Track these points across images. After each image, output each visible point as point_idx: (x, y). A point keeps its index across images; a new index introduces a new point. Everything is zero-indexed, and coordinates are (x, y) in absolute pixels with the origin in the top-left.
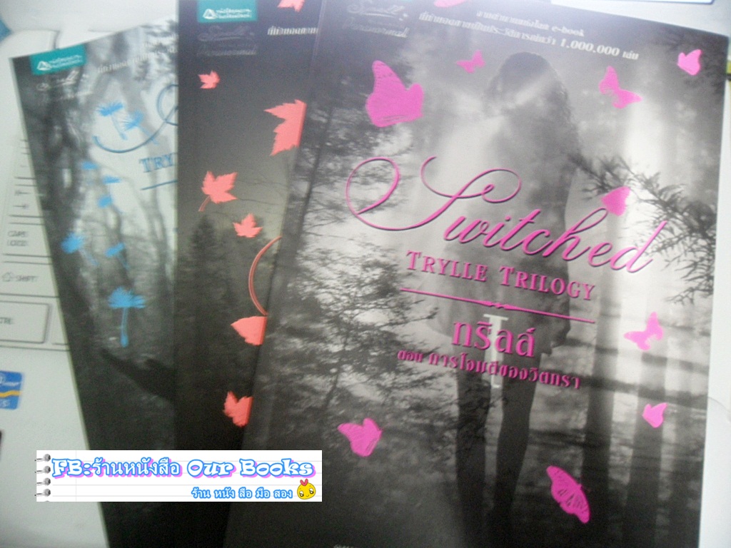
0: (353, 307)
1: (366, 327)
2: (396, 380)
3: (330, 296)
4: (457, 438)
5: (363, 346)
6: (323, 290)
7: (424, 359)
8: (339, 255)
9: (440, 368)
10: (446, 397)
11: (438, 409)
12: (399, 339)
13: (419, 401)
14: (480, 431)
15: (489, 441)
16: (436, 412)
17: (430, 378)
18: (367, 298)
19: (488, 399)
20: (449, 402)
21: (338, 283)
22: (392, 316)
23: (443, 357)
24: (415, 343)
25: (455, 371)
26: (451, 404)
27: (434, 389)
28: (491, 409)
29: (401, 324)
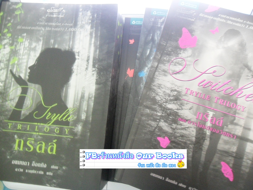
0: (166, 102)
1: (169, 109)
2: (177, 127)
3: (160, 98)
4: (193, 148)
5: (168, 115)
6: (158, 96)
7: (186, 122)
8: (164, 86)
9: (191, 125)
10: (192, 135)
11: (189, 137)
12: (179, 114)
13: (183, 134)
14: (201, 147)
15: (204, 150)
16: (188, 138)
17: (187, 128)
18: (171, 100)
19: (205, 137)
20: (192, 136)
21: (163, 95)
22: (178, 107)
23: (192, 122)
24: (184, 116)
25: (196, 127)
26: (193, 137)
27: (188, 131)
28: (206, 141)
29: (181, 110)
